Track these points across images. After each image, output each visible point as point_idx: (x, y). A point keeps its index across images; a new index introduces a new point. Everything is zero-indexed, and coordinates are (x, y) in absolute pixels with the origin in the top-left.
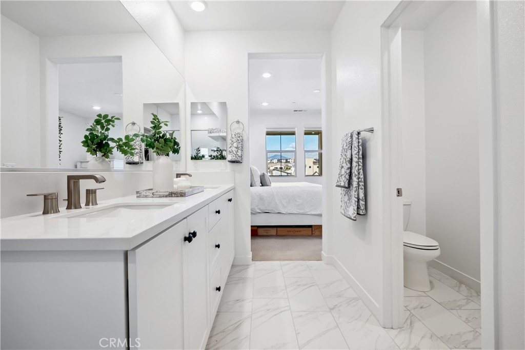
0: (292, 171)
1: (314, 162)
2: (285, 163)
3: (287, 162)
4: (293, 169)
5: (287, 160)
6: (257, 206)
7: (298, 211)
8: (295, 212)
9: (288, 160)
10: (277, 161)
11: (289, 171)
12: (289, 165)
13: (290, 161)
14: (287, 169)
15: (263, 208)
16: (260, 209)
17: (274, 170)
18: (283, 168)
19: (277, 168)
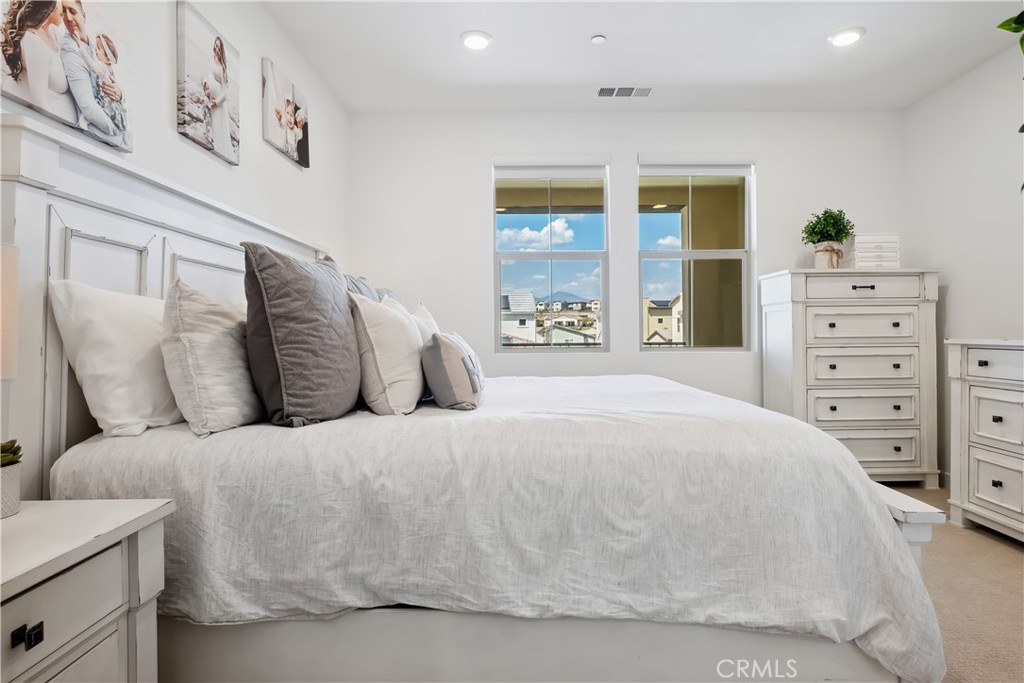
0: (596, 331)
1: (650, 309)
2: (580, 311)
3: (584, 308)
4: (598, 325)
5: (584, 304)
6: (344, 564)
7: (626, 598)
8: (606, 611)
9: (588, 305)
10: (560, 307)
11: (589, 331)
12: (590, 315)
13: (593, 306)
14: (584, 325)
15: (385, 578)
16: (360, 582)
17: (555, 327)
18: (576, 323)
19: (560, 323)
